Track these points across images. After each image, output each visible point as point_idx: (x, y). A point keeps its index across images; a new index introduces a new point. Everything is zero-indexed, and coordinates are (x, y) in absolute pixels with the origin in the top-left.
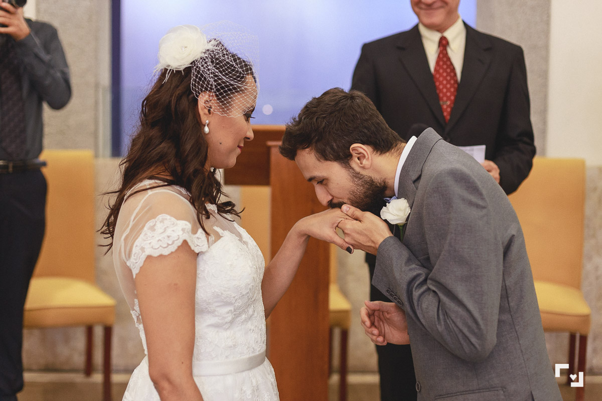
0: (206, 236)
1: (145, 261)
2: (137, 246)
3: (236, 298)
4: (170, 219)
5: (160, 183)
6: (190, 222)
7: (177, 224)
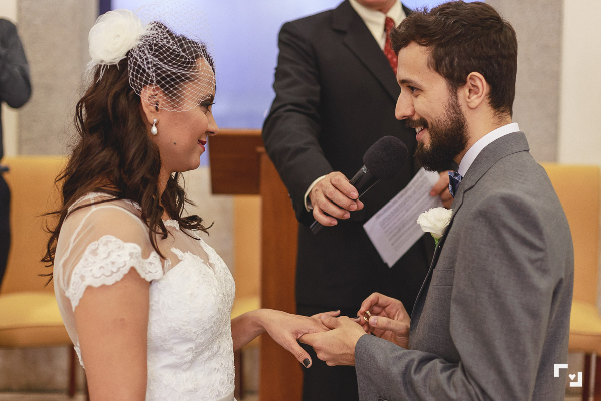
0: (161, 261)
1: (85, 292)
2: (75, 274)
3: (197, 333)
4: (115, 241)
5: (106, 196)
6: (140, 244)
7: (123, 248)
